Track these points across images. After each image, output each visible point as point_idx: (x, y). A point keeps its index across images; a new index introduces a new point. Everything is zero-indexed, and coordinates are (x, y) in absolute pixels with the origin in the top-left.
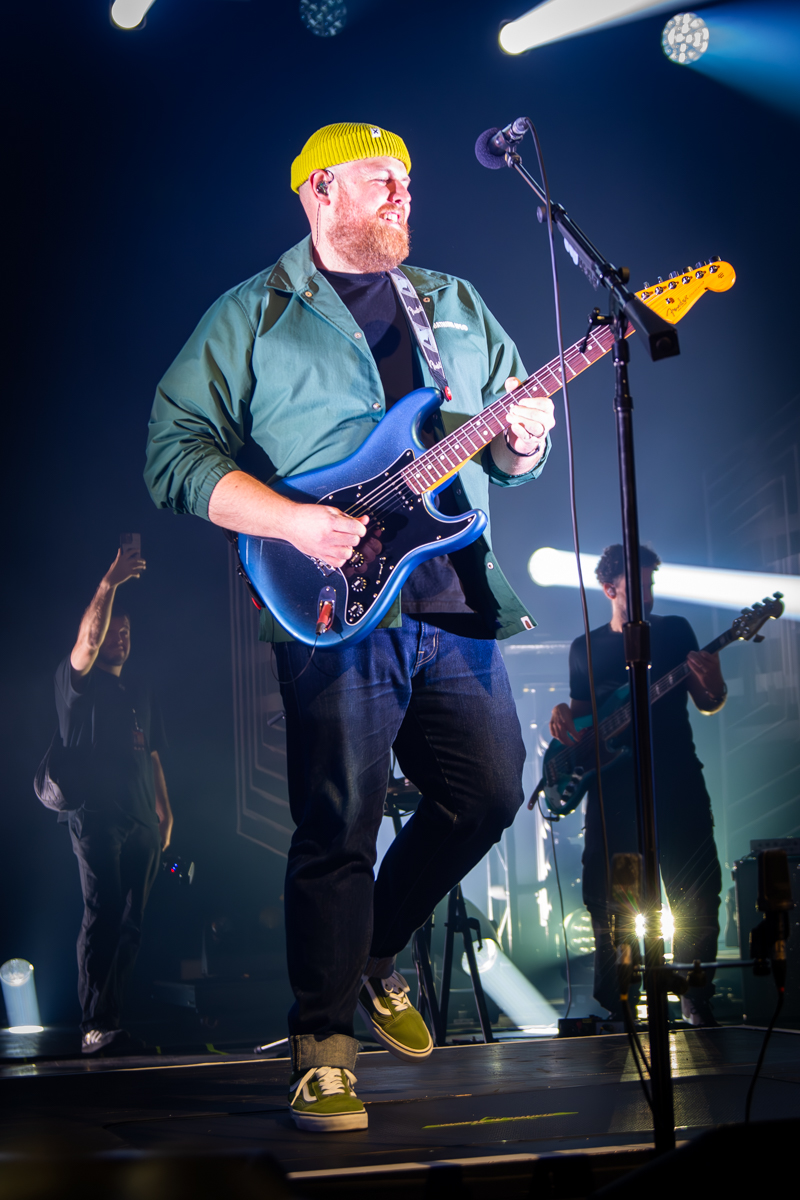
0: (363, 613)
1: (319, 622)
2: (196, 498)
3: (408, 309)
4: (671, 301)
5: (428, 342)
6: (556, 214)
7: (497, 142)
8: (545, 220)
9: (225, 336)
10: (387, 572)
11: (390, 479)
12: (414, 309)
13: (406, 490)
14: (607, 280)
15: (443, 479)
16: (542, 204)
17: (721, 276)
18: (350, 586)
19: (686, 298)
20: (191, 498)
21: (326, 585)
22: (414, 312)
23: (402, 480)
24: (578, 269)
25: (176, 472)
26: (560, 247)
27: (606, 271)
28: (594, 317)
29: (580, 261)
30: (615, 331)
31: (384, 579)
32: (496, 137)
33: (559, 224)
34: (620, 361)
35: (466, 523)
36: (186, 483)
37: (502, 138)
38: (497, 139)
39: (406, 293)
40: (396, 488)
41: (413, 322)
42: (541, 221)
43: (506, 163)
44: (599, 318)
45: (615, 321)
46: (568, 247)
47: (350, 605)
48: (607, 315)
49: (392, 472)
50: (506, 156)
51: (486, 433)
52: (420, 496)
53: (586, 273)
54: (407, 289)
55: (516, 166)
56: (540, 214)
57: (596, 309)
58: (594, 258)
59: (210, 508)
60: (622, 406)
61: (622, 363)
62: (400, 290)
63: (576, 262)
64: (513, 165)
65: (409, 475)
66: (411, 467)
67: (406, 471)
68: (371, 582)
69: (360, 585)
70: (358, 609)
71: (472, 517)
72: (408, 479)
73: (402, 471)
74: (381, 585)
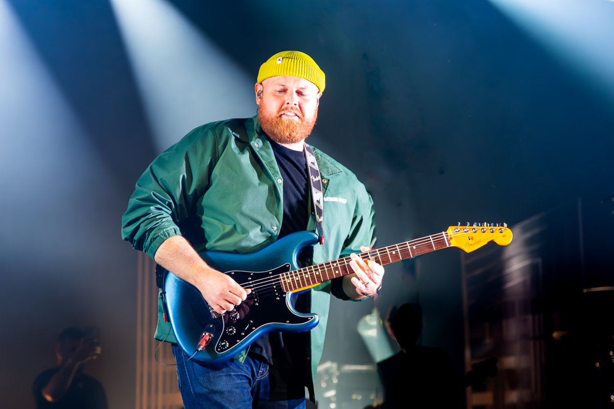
0: (228, 348)
1: (199, 343)
2: (150, 245)
3: (312, 177)
4: (471, 239)
5: (318, 202)
9: (200, 152)
10: (250, 330)
11: (272, 277)
12: (315, 178)
13: (279, 287)
15: (303, 289)
17: (504, 236)
18: (225, 329)
20: (147, 243)
21: (211, 324)
22: (315, 180)
23: (278, 280)
25: (142, 225)
31: (247, 333)
35: (307, 319)
36: (147, 234)
39: (312, 166)
40: (273, 283)
41: (313, 187)
47: (222, 341)
49: (275, 272)
51: (337, 272)
52: (285, 293)
54: (313, 163)
59: (157, 253)
62: (309, 164)
65: (284, 279)
66: (287, 274)
67: (283, 275)
68: (238, 332)
69: (232, 331)
70: (225, 345)
71: (312, 318)
72: (282, 281)
73: (280, 275)
74: (244, 336)
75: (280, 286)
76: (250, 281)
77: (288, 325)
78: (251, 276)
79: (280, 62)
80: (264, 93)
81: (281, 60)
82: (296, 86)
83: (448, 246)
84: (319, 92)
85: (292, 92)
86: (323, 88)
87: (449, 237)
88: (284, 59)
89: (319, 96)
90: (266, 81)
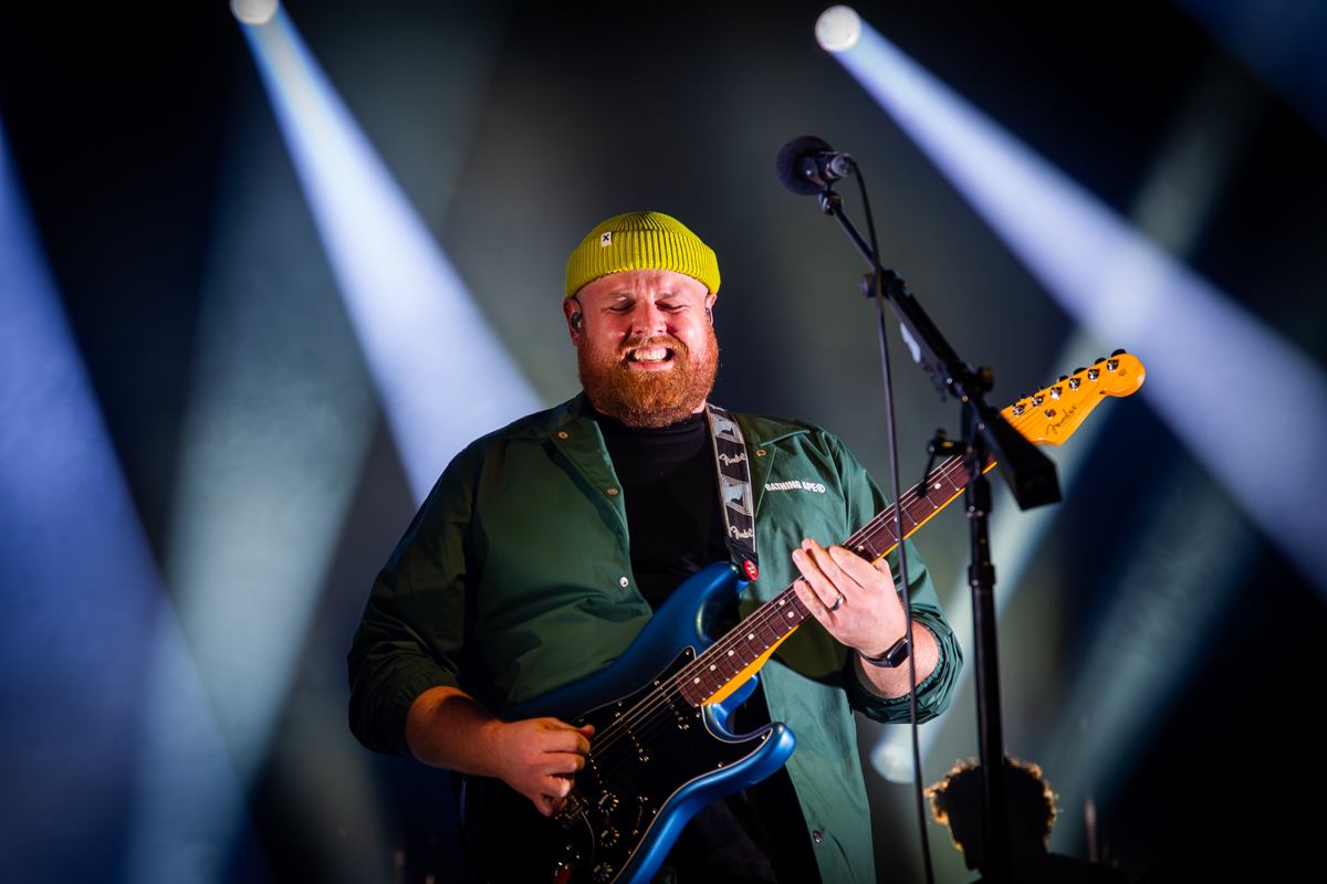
3: (722, 460)
4: (1051, 413)
5: (737, 501)
6: (889, 286)
10: (648, 818)
11: (660, 688)
12: (731, 457)
13: (680, 701)
14: (958, 387)
15: (732, 684)
17: (1122, 374)
19: (1074, 408)
22: (728, 461)
27: (958, 374)
28: (937, 442)
29: (923, 357)
30: (968, 465)
31: (644, 828)
34: (976, 510)
35: (758, 742)
39: (726, 437)
40: (667, 699)
41: (721, 475)
44: (945, 443)
45: (970, 450)
46: (907, 335)
48: (958, 442)
49: (664, 679)
51: (791, 615)
52: (699, 710)
54: (731, 433)
57: (940, 430)
60: (979, 579)
61: (980, 514)
62: (716, 434)
63: (917, 359)
65: (685, 680)
66: (688, 670)
67: (681, 675)
72: (683, 686)
73: (676, 676)
74: (640, 837)
75: (682, 699)
78: (619, 709)
79: (609, 243)
80: (586, 316)
81: (609, 237)
82: (652, 294)
84: (709, 293)
85: (646, 305)
86: (716, 284)
88: (617, 235)
89: (709, 305)
90: (585, 289)
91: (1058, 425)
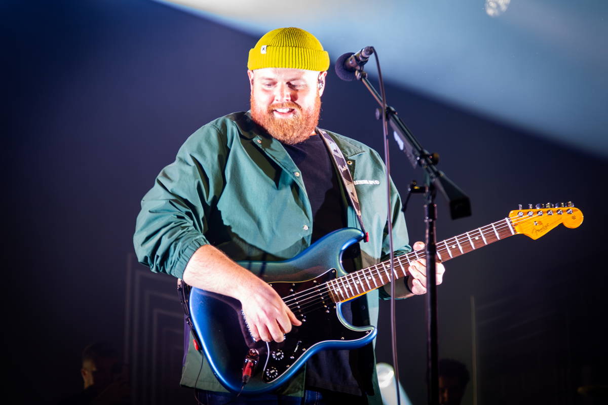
0: (277, 376)
2: (177, 260)
5: (353, 194)
6: (389, 114)
7: (351, 62)
8: (381, 117)
10: (300, 352)
11: (317, 286)
12: (342, 167)
13: (327, 297)
14: (423, 161)
16: (380, 107)
17: (574, 218)
19: (548, 225)
22: (343, 169)
23: (326, 290)
24: (403, 153)
26: (391, 137)
27: (423, 156)
28: (412, 187)
29: (405, 148)
31: (297, 355)
32: (350, 58)
33: (391, 122)
34: (429, 218)
37: (354, 59)
38: (351, 60)
40: (321, 294)
41: (344, 178)
42: (378, 118)
43: (355, 77)
44: (416, 188)
45: (427, 191)
46: (397, 137)
47: (269, 368)
48: (421, 186)
49: (320, 281)
50: (356, 72)
52: (335, 305)
53: (408, 156)
54: (336, 151)
55: (363, 80)
56: (378, 114)
57: (414, 181)
58: (415, 146)
61: (431, 220)
62: (332, 152)
63: (402, 147)
64: (361, 79)
65: (332, 287)
66: (334, 282)
67: (330, 284)
68: (287, 356)
69: (280, 356)
70: (274, 373)
71: (370, 331)
72: (330, 290)
73: (327, 283)
74: (294, 360)
75: (329, 296)
76: (293, 293)
77: (343, 341)
78: (293, 287)
79: (265, 52)
81: (265, 49)
83: (513, 234)
87: (513, 223)
88: (269, 48)
91: (538, 231)
